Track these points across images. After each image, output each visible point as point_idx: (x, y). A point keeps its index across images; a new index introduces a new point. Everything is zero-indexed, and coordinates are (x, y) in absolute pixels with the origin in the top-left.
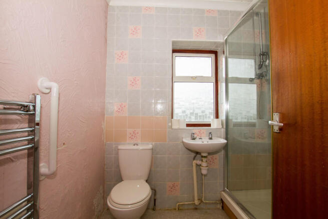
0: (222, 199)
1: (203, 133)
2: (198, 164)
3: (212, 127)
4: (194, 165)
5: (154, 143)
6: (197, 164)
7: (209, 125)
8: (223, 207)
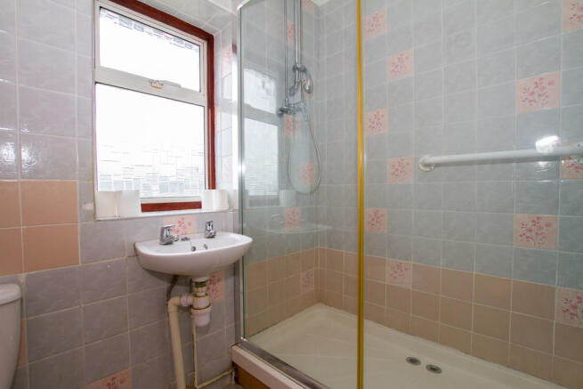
0: (234, 364)
1: (190, 224)
2: (185, 305)
3: (205, 208)
4: (172, 308)
5: (23, 277)
6: (180, 307)
7: (198, 205)
8: (236, 379)
